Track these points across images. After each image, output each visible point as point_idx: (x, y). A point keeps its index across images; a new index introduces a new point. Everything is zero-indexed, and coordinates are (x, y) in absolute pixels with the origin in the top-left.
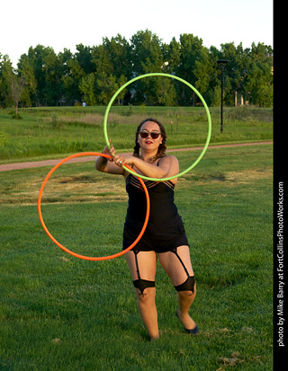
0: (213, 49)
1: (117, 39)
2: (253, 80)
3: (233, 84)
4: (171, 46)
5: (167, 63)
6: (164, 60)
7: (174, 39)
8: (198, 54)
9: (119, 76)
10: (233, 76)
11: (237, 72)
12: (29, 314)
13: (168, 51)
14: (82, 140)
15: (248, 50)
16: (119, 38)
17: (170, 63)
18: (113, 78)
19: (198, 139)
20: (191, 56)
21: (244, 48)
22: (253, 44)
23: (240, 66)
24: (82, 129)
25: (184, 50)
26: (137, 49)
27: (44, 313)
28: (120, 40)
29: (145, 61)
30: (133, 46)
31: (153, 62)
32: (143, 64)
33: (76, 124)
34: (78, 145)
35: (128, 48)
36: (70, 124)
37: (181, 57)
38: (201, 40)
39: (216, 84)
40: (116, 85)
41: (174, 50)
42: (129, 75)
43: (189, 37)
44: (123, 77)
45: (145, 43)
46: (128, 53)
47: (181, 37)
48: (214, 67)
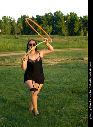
0: (80, 17)
1: (49, 13)
3: (87, 29)
4: (67, 16)
5: (65, 22)
6: (65, 20)
7: (68, 14)
8: (76, 19)
9: (50, 26)
12: (20, 101)
13: (66, 18)
16: (50, 13)
18: (48, 26)
19: (75, 47)
20: (74, 19)
25: (71, 18)
26: (56, 17)
27: (25, 101)
29: (58, 21)
30: (54, 16)
31: (61, 21)
32: (58, 22)
35: (53, 16)
37: (70, 20)
38: (77, 15)
39: (81, 29)
40: (49, 28)
41: (68, 17)
42: (53, 25)
43: (73, 13)
44: (51, 26)
45: (58, 15)
46: (53, 18)
47: (70, 14)
48: (81, 23)
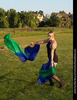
0: (18, 13)
2: (29, 21)
3: (24, 22)
4: (7, 12)
5: (6, 17)
7: (8, 10)
8: (15, 14)
10: (24, 20)
11: (25, 18)
13: (6, 14)
15: (28, 13)
20: (13, 15)
22: (29, 11)
23: (26, 17)
25: (11, 13)
29: (1, 16)
31: (3, 16)
37: (10, 15)
38: (15, 10)
39: (20, 22)
43: (12, 9)
45: (0, 11)
47: (10, 10)
48: (19, 17)
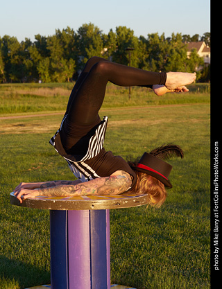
0: (142, 38)
1: (66, 30)
2: (173, 63)
3: (157, 66)
4: (109, 36)
5: (106, 49)
6: (104, 47)
7: (111, 30)
8: (130, 42)
9: (68, 59)
10: (158, 59)
11: (160, 56)
13: (106, 41)
14: (27, 105)
15: (168, 39)
17: (108, 50)
18: (63, 61)
20: (125, 44)
21: (166, 37)
22: (173, 34)
23: (162, 52)
24: (33, 98)
25: (120, 39)
26: (83, 39)
28: (69, 31)
29: (88, 48)
30: (79, 36)
31: (95, 48)
32: (87, 50)
33: (28, 95)
34: (23, 108)
35: (76, 38)
36: (24, 95)
37: (117, 44)
38: (133, 32)
39: (144, 65)
40: (66, 67)
41: (112, 38)
42: (76, 59)
43: (123, 28)
44: (71, 60)
45: (89, 33)
46: (76, 41)
47: (117, 29)
48: (143, 52)
